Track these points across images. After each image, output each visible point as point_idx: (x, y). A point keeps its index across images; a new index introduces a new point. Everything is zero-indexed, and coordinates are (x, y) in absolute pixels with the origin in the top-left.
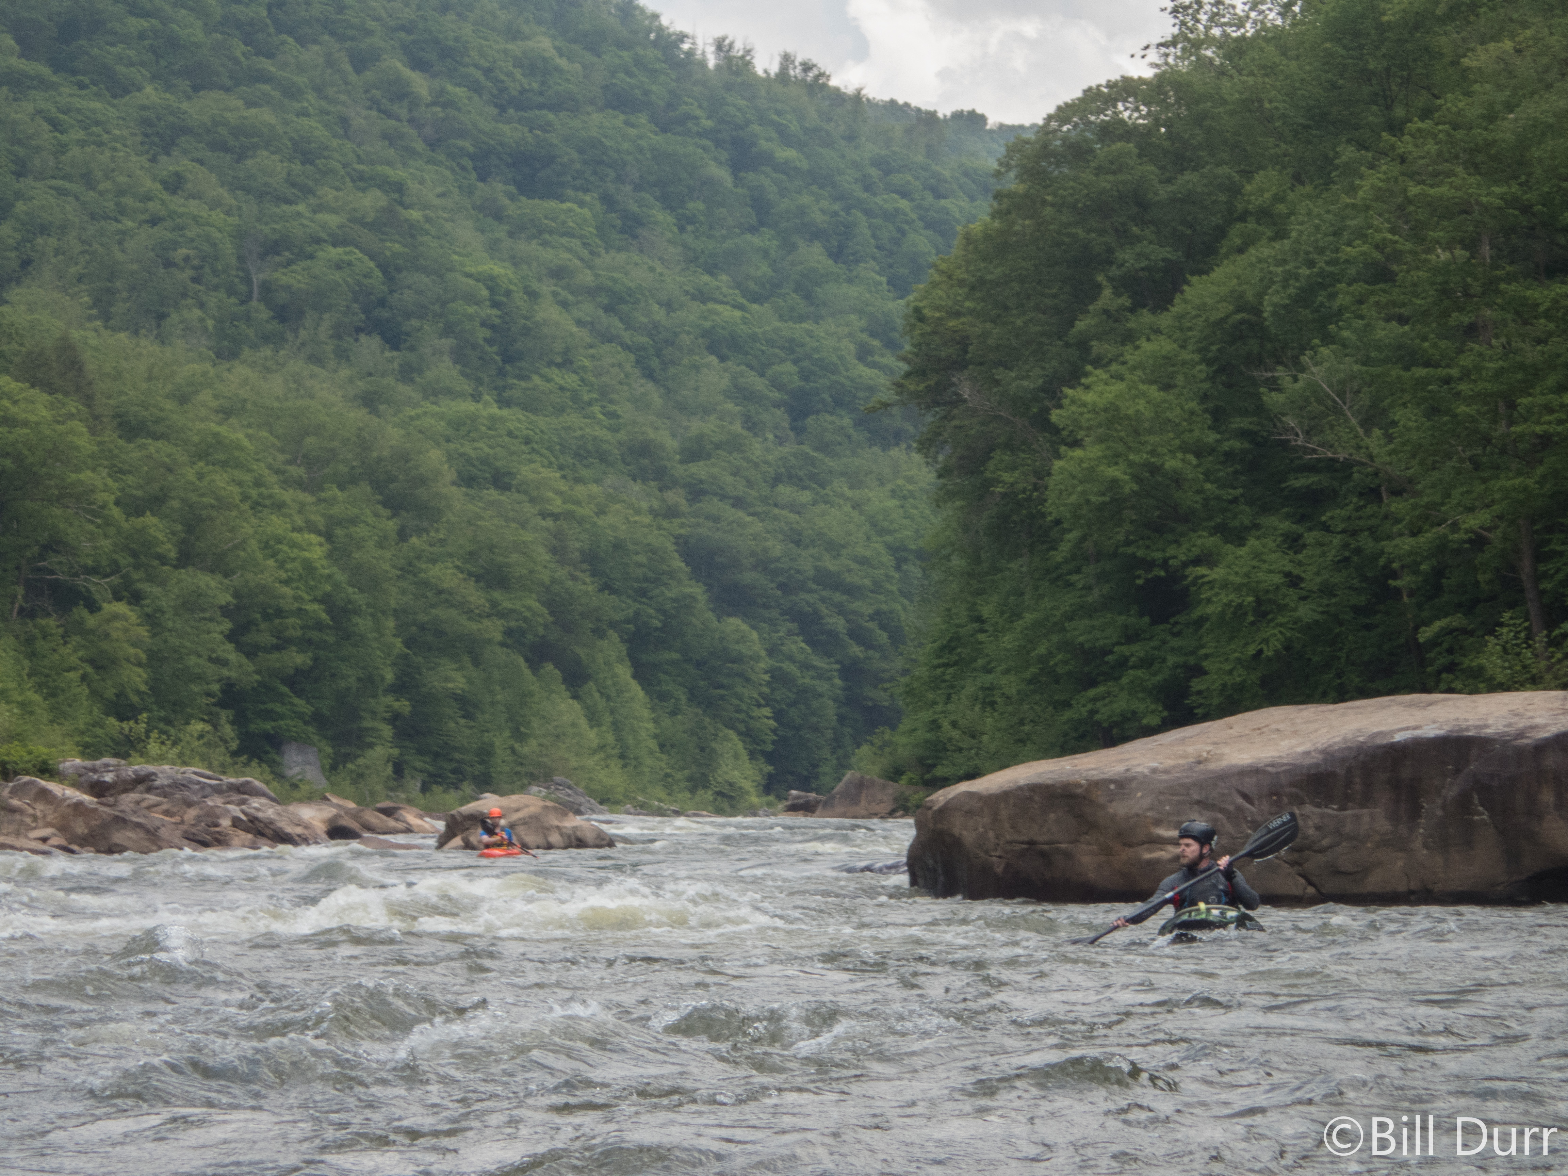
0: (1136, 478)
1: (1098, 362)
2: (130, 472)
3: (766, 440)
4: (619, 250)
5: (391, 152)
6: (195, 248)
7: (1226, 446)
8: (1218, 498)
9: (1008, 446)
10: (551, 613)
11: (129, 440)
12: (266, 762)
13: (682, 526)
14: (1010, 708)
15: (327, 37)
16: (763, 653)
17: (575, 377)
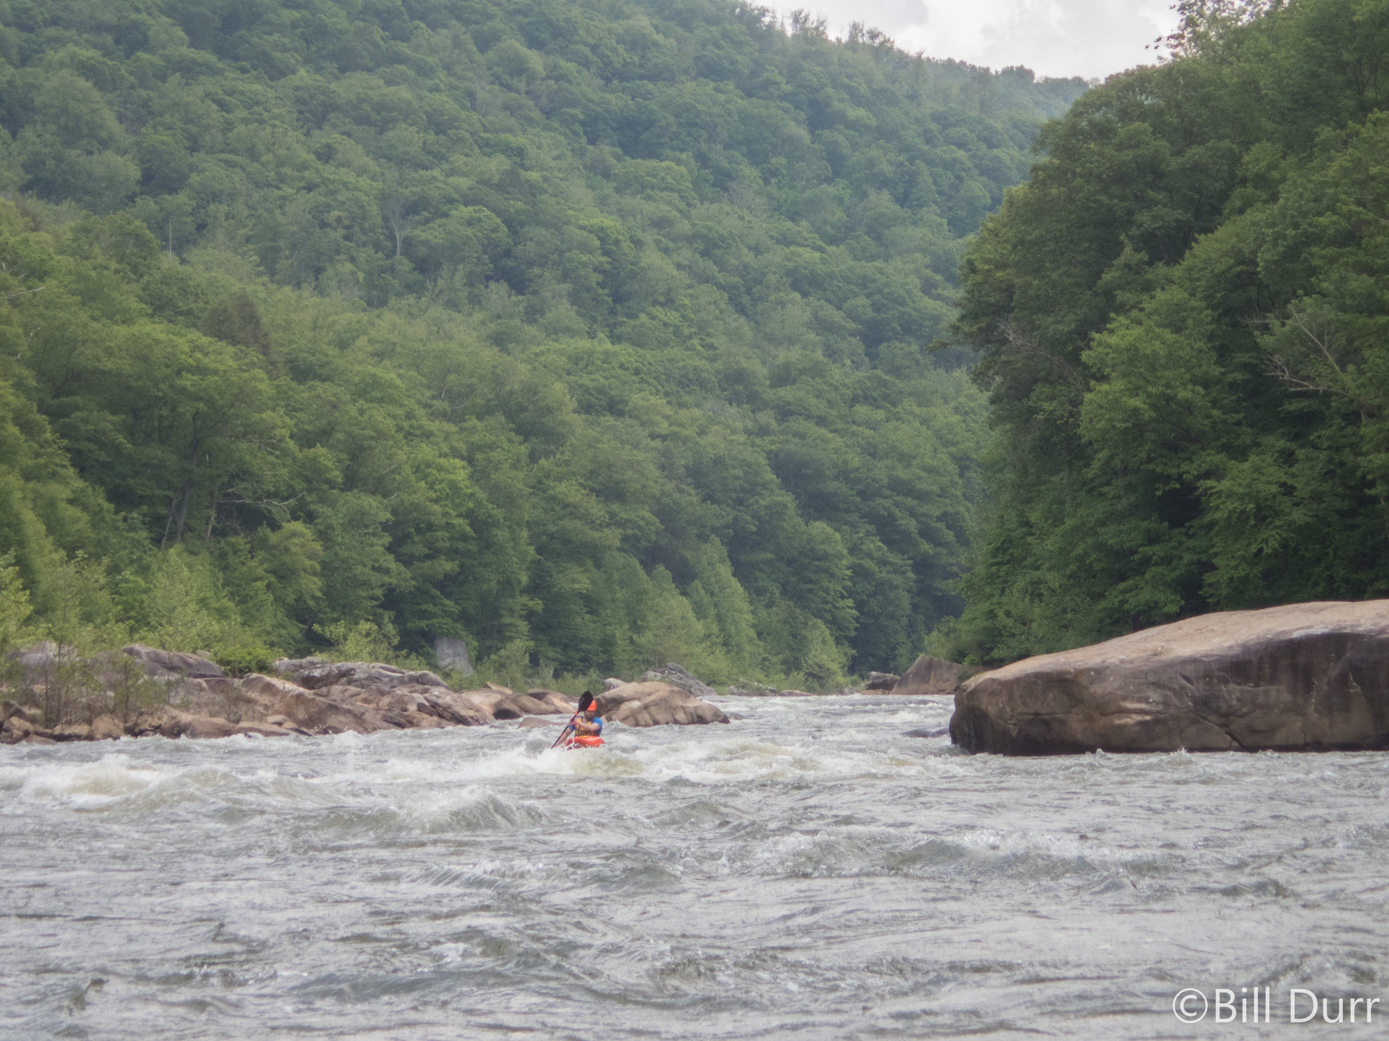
0: (1154, 407)
1: (1122, 309)
2: (301, 410)
3: (844, 365)
4: (712, 201)
5: (512, 122)
6: (347, 210)
7: (1230, 378)
8: (1224, 422)
9: (1047, 380)
10: (662, 522)
11: (300, 382)
12: (422, 655)
13: (773, 442)
14: (1054, 599)
15: (454, 22)
16: (845, 552)
17: (677, 314)
